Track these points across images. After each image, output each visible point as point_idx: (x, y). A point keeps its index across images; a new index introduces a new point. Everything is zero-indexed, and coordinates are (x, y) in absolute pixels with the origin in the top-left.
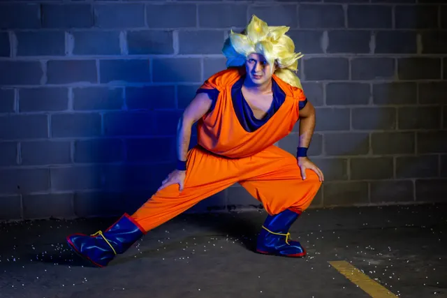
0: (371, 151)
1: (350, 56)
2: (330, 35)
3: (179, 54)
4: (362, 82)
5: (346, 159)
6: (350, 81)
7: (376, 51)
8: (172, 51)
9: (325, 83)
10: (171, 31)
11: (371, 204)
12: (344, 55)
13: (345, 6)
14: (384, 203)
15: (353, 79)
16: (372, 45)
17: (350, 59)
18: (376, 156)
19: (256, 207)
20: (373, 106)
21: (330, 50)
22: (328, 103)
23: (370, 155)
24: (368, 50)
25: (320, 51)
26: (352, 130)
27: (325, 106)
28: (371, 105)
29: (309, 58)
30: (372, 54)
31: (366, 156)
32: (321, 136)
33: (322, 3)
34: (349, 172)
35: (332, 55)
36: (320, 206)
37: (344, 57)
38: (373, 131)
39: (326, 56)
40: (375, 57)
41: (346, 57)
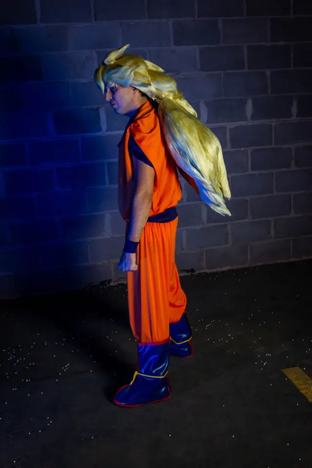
0: (293, 211)
1: (273, 122)
2: (253, 103)
3: (108, 130)
4: (285, 146)
5: (270, 221)
6: (273, 146)
7: (297, 116)
8: (100, 129)
9: (250, 150)
10: (98, 109)
11: (293, 260)
12: (267, 121)
13: (268, 72)
14: (304, 258)
15: (275, 145)
16: (294, 110)
17: (274, 124)
18: (297, 215)
19: (187, 271)
20: (295, 168)
21: (253, 117)
22: (252, 169)
23: (293, 214)
24: (290, 115)
25: (245, 119)
26: (275, 193)
27: (250, 172)
28: (293, 168)
29: (235, 126)
30: (294, 118)
31: (289, 216)
32: (247, 201)
33: (246, 70)
34: (273, 232)
35: (256, 122)
36: (247, 265)
37: (268, 123)
38: (295, 193)
39: (250, 124)
40: (297, 121)
41: (269, 123)
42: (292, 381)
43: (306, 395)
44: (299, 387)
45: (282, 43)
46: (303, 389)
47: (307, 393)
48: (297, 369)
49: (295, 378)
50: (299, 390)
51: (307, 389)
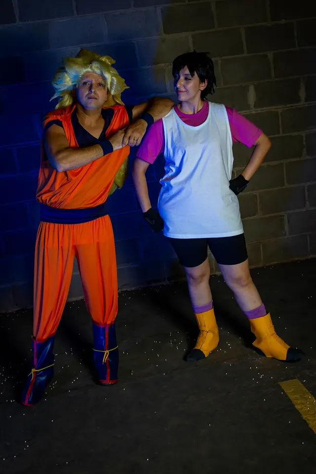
0: (308, 203)
1: (280, 109)
2: (256, 90)
4: (295, 134)
5: (283, 216)
6: (281, 135)
7: (306, 100)
12: (273, 108)
13: (270, 55)
15: (283, 133)
16: (302, 94)
17: (280, 111)
18: (313, 208)
20: (308, 157)
21: (256, 106)
23: (308, 207)
24: (298, 100)
25: (247, 107)
26: (287, 185)
28: (305, 157)
30: (303, 103)
31: (304, 210)
32: (256, 195)
33: (245, 55)
34: (287, 228)
35: (259, 110)
36: (260, 265)
37: (273, 110)
38: (309, 184)
39: (254, 112)
40: (306, 105)
41: (276, 110)
42: (289, 395)
43: (300, 411)
44: (294, 402)
45: (283, 21)
46: (299, 404)
47: (302, 409)
48: (296, 381)
49: (293, 392)
50: (294, 406)
51: (303, 404)
